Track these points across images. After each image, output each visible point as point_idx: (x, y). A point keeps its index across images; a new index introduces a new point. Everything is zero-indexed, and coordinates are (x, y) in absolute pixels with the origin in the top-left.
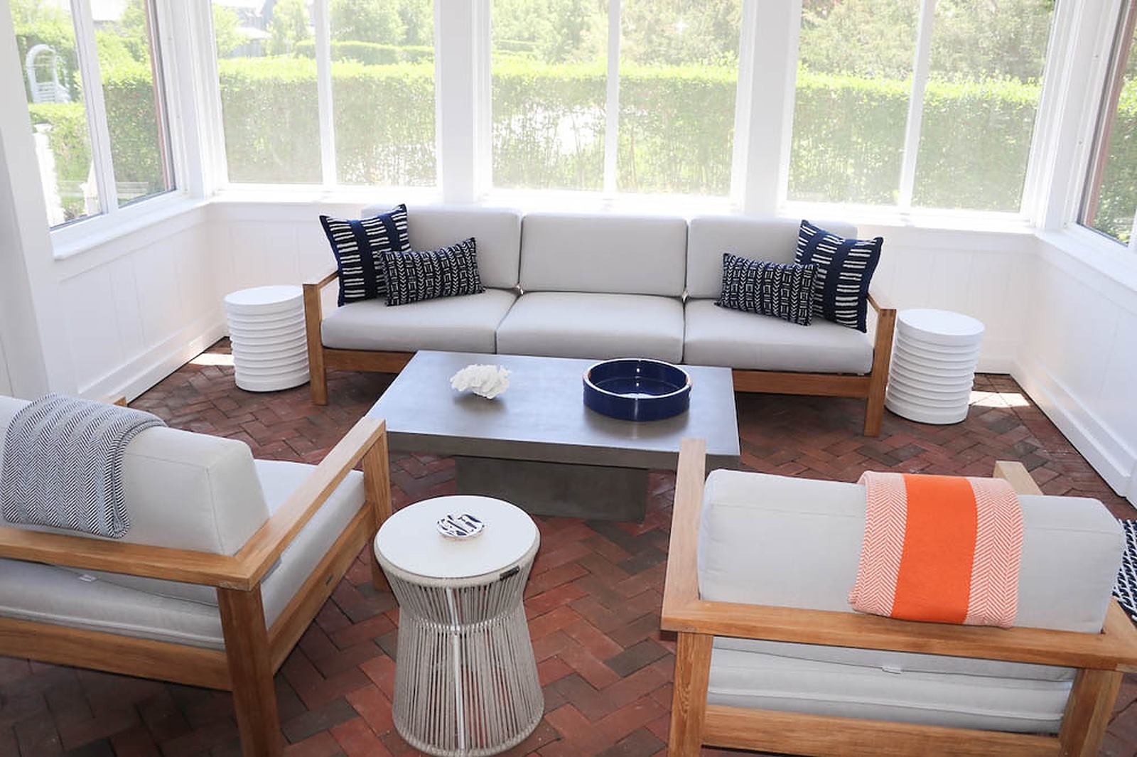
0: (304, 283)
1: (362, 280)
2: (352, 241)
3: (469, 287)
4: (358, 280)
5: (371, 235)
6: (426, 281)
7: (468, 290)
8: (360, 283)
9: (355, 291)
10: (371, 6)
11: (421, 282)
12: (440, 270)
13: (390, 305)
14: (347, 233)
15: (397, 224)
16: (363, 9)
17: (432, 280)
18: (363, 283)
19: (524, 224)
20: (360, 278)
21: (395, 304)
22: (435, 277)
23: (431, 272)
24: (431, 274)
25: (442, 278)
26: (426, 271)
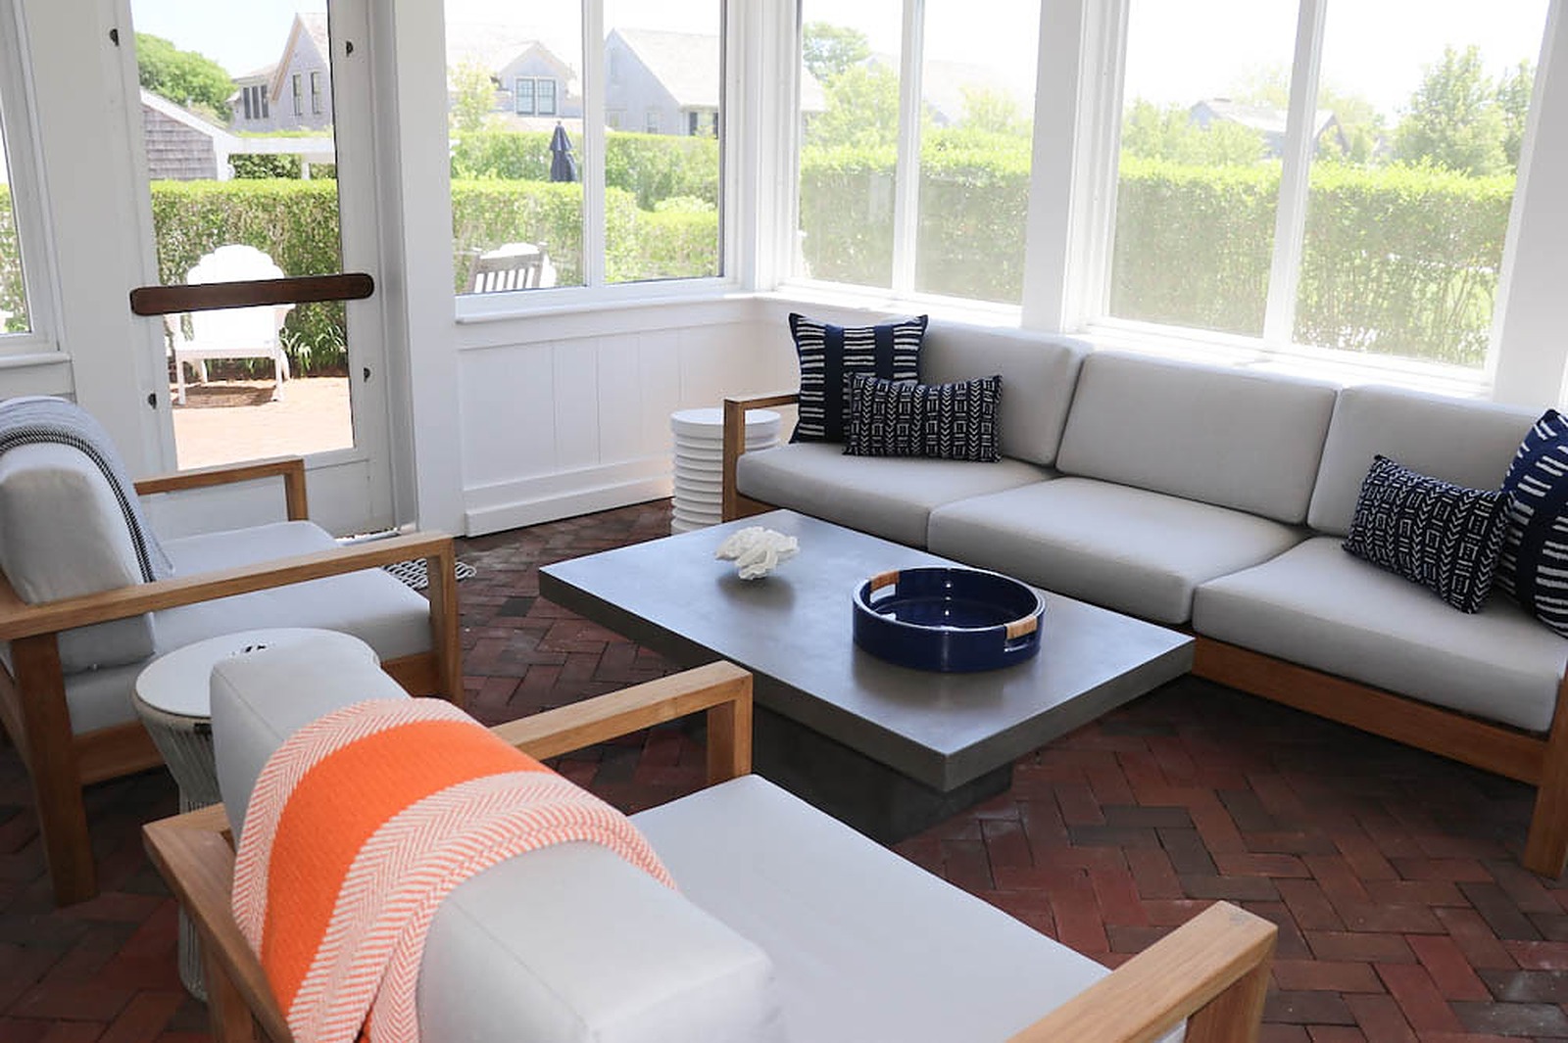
0: (727, 398)
1: (822, 411)
2: (818, 354)
3: (968, 449)
4: (816, 410)
5: (850, 350)
6: (898, 426)
7: (967, 454)
8: (818, 416)
9: (810, 426)
10: (1457, 135)
11: (890, 427)
12: (921, 413)
13: (845, 453)
14: (817, 342)
15: (896, 341)
16: (1444, 139)
17: (907, 426)
18: (822, 416)
19: (1085, 365)
20: (820, 408)
21: (853, 453)
22: (911, 421)
23: (907, 414)
24: (907, 417)
25: (923, 426)
26: (901, 410)
